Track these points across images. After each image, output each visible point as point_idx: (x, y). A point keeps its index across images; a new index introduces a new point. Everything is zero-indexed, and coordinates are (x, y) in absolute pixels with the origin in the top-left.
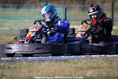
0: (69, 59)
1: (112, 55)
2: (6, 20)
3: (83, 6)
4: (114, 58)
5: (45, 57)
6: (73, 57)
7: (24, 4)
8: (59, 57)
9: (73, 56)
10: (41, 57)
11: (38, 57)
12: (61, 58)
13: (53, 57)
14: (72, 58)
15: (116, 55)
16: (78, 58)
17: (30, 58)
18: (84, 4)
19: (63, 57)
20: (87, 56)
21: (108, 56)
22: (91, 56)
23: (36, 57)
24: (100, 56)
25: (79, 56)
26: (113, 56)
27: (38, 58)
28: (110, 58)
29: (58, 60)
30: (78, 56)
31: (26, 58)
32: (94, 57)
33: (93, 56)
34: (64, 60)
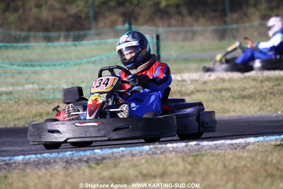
0: (111, 155)
1: (215, 142)
2: (26, 68)
3: (222, 27)
4: (217, 147)
5: (56, 154)
6: (123, 151)
7: (90, 29)
8: (88, 153)
9: (123, 149)
10: (46, 155)
11: (39, 156)
12: (95, 154)
13: (74, 152)
14: (119, 153)
15: (223, 141)
16: (134, 152)
17: (20, 158)
18: (225, 23)
19: (98, 151)
20: (156, 148)
21: (205, 143)
22: (164, 146)
23: (33, 156)
24: (187, 146)
25: (137, 148)
26: (215, 144)
27: (37, 157)
28: (208, 148)
29: (85, 159)
30: (133, 149)
31: (10, 160)
32: (171, 149)
33: (169, 145)
34: (99, 158)
